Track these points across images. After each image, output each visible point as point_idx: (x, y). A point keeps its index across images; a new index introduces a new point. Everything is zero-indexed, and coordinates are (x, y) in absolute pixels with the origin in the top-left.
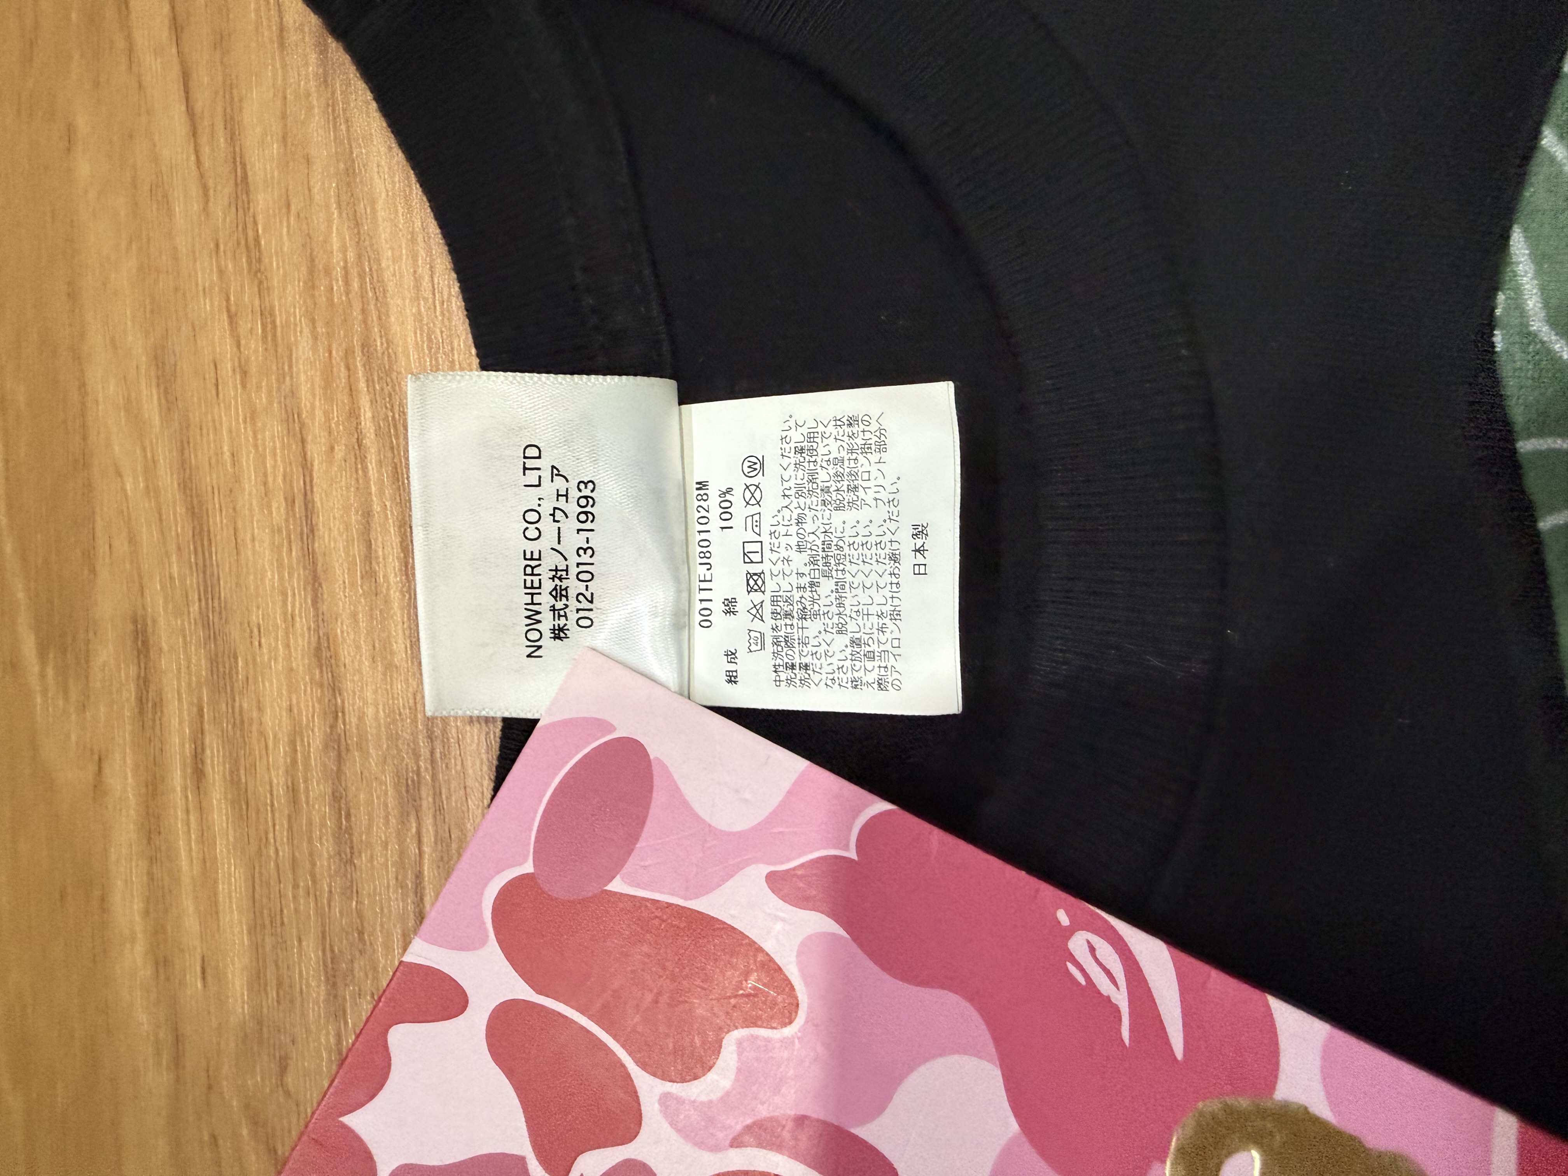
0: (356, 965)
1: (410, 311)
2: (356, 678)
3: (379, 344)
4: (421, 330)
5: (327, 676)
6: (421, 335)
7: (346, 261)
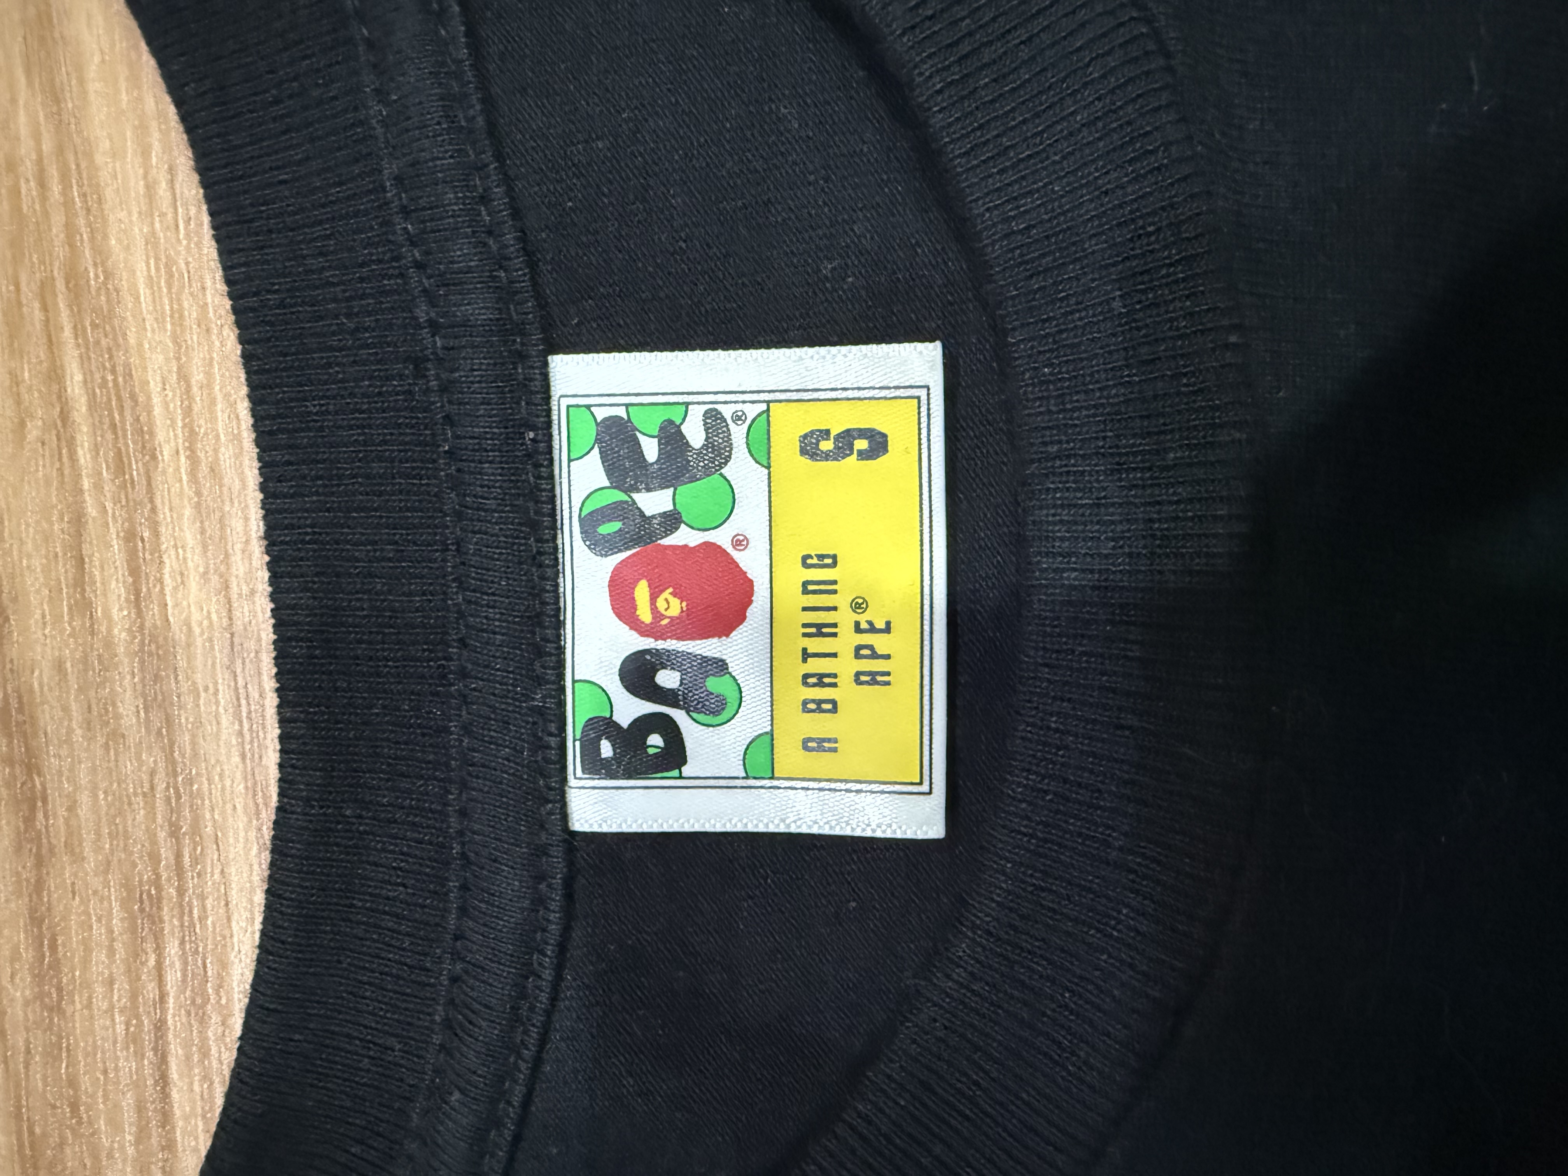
0: (68, 1151)
1: (138, 231)
2: (64, 752)
3: (92, 275)
4: (157, 259)
5: (19, 750)
6: (156, 263)
7: (39, 152)
